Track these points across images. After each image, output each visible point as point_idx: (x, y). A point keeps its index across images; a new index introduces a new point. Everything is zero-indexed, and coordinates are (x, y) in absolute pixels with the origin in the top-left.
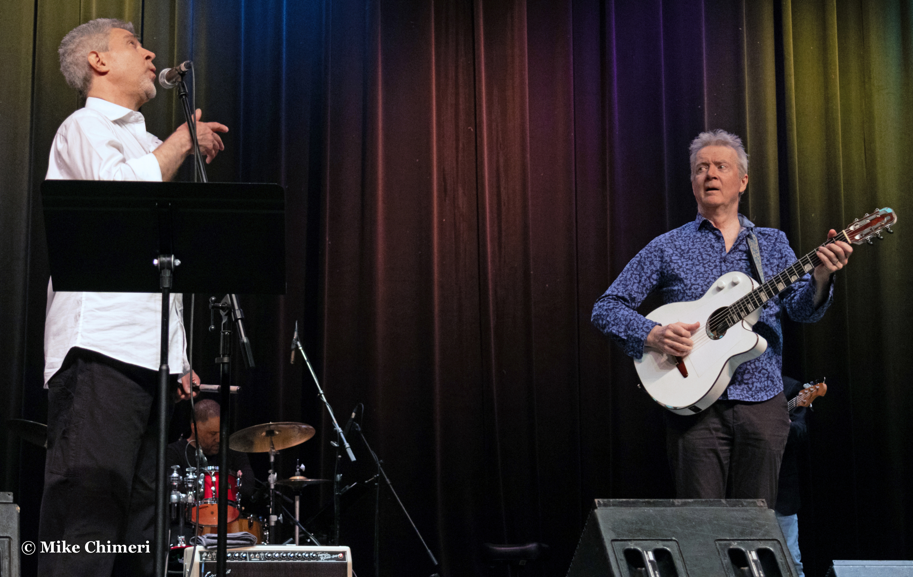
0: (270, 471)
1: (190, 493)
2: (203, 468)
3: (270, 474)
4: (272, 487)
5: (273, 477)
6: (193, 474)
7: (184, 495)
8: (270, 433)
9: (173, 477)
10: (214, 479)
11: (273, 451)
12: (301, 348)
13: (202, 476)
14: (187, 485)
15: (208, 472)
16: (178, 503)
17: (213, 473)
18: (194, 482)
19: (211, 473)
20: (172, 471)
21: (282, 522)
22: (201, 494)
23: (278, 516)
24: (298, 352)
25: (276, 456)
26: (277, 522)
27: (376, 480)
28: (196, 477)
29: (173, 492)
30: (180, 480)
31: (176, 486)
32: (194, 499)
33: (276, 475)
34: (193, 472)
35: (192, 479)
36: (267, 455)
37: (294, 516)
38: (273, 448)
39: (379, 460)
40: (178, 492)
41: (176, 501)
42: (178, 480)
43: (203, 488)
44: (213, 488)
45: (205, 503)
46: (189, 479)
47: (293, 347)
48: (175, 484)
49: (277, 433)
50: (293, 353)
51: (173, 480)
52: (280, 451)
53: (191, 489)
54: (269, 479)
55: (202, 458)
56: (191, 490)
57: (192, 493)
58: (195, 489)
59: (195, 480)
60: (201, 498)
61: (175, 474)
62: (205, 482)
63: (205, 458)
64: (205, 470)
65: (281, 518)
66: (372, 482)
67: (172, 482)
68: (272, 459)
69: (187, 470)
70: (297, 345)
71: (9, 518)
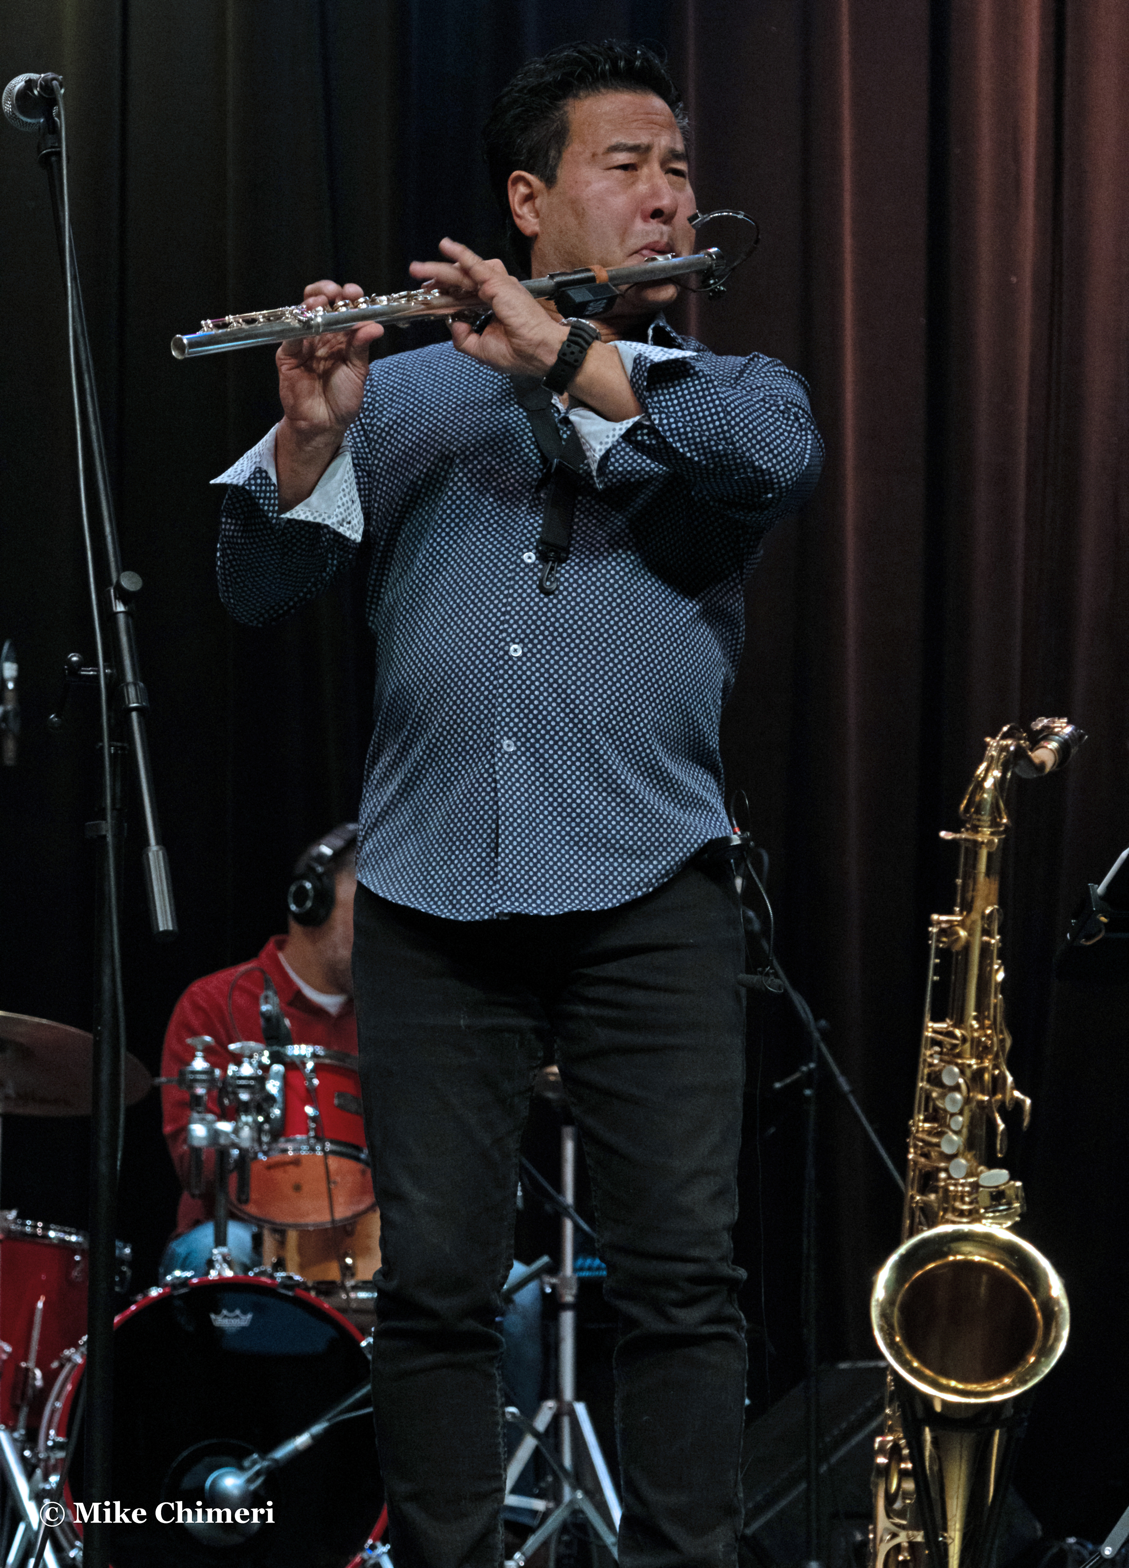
1: (243, 1118)
2: (282, 1049)
7: (225, 1126)
9: (194, 1072)
10: (314, 1082)
14: (236, 1094)
15: (297, 1061)
16: (212, 1148)
17: (311, 1064)
18: (253, 1087)
19: (305, 1064)
22: (276, 1126)
27: (808, 1080)
28: (259, 1071)
30: (214, 1079)
31: (202, 1096)
32: (254, 1139)
35: (248, 1079)
37: (558, 1185)
39: (817, 1019)
41: (204, 1142)
42: (207, 1081)
43: (279, 1107)
44: (310, 1109)
46: (239, 1079)
48: (200, 1091)
51: (195, 1080)
53: (245, 1107)
55: (278, 1020)
56: (247, 1112)
57: (249, 1118)
59: (256, 1084)
61: (199, 1064)
62: (287, 1088)
64: (285, 1055)
66: (797, 1086)
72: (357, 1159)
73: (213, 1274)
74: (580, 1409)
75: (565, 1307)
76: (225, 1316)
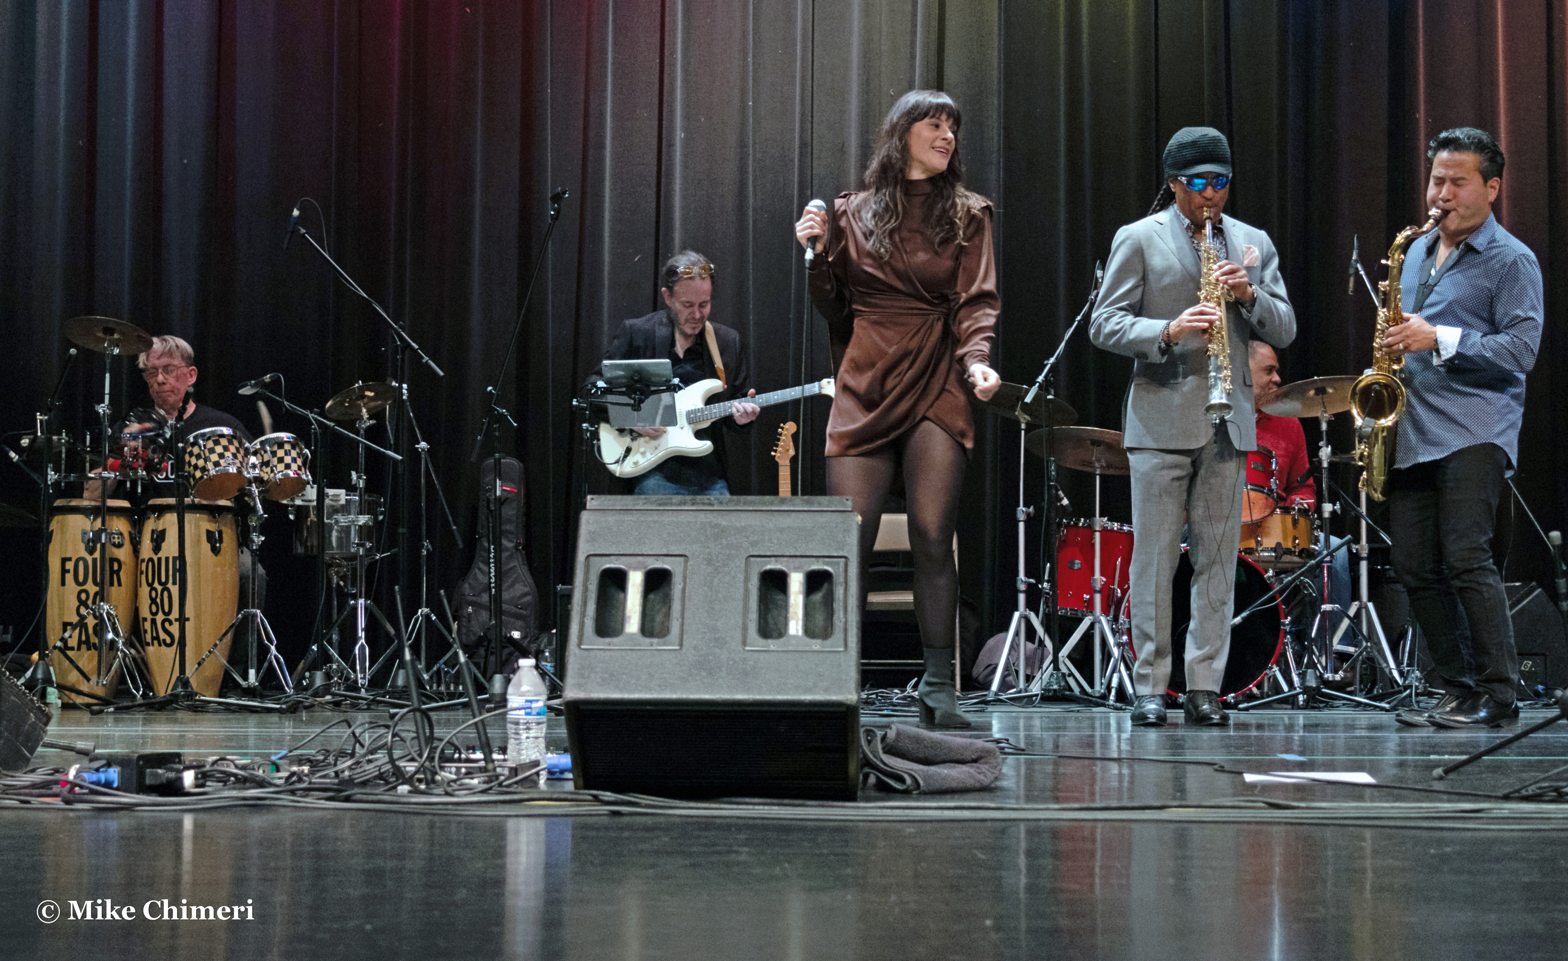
0: (1321, 444)
3: (1321, 447)
4: (1325, 465)
5: (1325, 452)
8: (1321, 391)
11: (1326, 415)
12: (1362, 273)
21: (1339, 512)
23: (1334, 505)
24: (1359, 279)
25: (1329, 423)
26: (1334, 512)
33: (1329, 448)
36: (1316, 421)
37: (1358, 504)
38: (1326, 412)
47: (1352, 271)
49: (1330, 391)
50: (1352, 280)
52: (1335, 415)
54: (1320, 454)
65: (1338, 506)
68: (1324, 427)
70: (1357, 269)
71: (847, 531)
72: (1263, 492)
74: (1371, 605)
75: (1363, 559)
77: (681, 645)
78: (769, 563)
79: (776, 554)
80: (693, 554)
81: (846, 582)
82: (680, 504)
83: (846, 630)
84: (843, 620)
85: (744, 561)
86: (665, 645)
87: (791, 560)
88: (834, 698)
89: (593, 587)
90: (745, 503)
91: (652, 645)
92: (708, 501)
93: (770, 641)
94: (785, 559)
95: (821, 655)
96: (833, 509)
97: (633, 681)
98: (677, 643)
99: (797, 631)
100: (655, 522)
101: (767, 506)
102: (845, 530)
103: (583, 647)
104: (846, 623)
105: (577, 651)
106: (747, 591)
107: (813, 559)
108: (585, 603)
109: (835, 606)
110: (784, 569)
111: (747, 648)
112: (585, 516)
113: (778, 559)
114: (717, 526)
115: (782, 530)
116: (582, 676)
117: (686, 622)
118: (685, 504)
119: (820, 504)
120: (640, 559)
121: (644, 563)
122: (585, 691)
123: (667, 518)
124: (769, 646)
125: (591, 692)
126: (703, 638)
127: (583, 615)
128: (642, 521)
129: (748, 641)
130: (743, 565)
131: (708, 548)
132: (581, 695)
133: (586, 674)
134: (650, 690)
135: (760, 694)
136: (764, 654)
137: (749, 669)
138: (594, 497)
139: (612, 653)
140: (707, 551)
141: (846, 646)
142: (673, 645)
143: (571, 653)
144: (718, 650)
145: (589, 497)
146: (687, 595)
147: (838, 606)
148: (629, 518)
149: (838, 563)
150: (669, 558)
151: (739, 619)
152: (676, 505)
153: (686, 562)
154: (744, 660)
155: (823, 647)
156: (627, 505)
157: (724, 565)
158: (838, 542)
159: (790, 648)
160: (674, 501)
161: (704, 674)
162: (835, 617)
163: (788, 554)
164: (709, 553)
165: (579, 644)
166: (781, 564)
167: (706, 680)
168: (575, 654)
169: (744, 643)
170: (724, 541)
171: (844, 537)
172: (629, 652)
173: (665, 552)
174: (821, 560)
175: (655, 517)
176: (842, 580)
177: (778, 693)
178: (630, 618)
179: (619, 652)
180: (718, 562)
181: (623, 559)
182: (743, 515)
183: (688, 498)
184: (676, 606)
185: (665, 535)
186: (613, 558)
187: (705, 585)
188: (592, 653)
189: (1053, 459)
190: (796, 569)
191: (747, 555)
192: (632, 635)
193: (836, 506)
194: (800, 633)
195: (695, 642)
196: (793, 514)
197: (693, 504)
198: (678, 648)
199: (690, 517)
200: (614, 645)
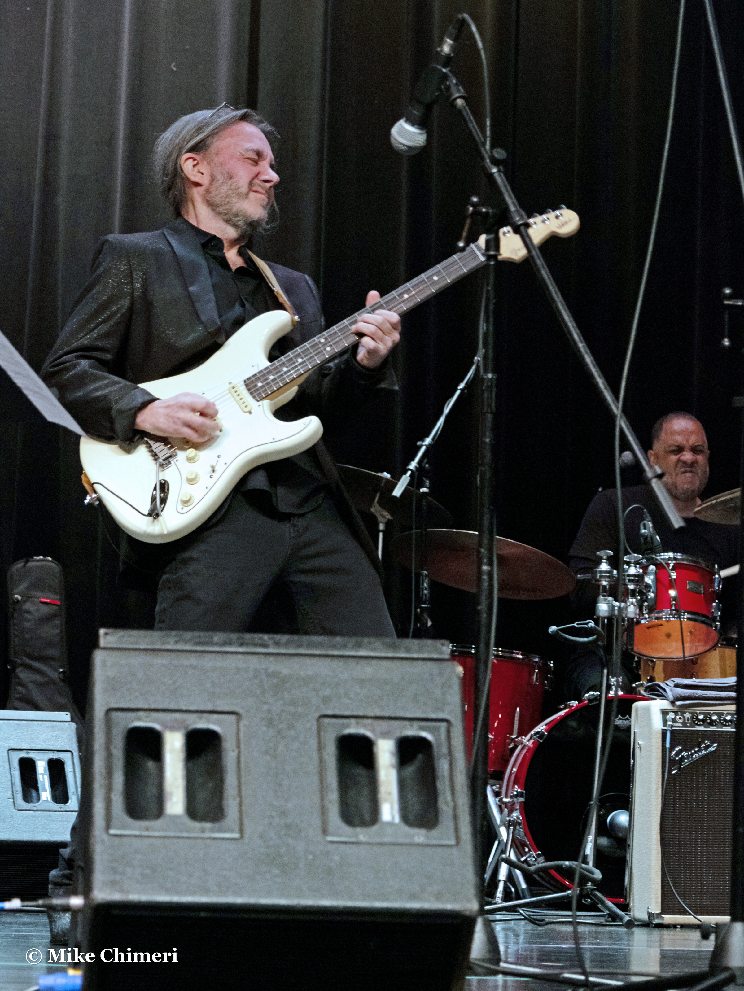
1: (630, 600)
2: (654, 556)
6: (635, 567)
7: (620, 604)
9: (601, 572)
10: (674, 575)
13: (652, 570)
14: (626, 585)
15: (663, 562)
16: (610, 619)
17: (672, 565)
18: (637, 581)
19: (668, 565)
20: (598, 562)
22: (652, 603)
28: (641, 571)
29: (601, 597)
30: (613, 577)
31: (605, 586)
32: (638, 611)
34: (637, 563)
35: (634, 576)
40: (610, 599)
41: (606, 614)
42: (609, 577)
43: (653, 592)
44: (672, 593)
45: (657, 618)
46: (629, 575)
48: (604, 583)
51: (601, 577)
53: (633, 593)
55: (652, 538)
56: (633, 596)
57: (634, 600)
58: (641, 593)
59: (639, 579)
60: (651, 610)
61: (604, 567)
62: (657, 580)
63: (657, 537)
64: (656, 559)
67: (599, 581)
69: (626, 558)
71: (446, 686)
73: (612, 694)
76: (620, 719)
77: (241, 831)
78: (348, 726)
79: (355, 713)
80: (248, 711)
81: (450, 753)
82: (224, 644)
83: (455, 817)
84: (451, 804)
85: (315, 722)
86: (220, 831)
87: (376, 722)
88: (449, 907)
89: (118, 752)
90: (310, 645)
91: (203, 831)
92: (260, 641)
93: (358, 830)
94: (369, 721)
95: (428, 850)
96: (425, 656)
97: (183, 879)
98: (237, 828)
99: (393, 817)
100: (195, 667)
101: (339, 649)
102: (443, 685)
103: (112, 832)
104: (455, 808)
105: (105, 837)
106: (321, 761)
107: (406, 723)
108: (109, 773)
109: (439, 785)
110: (369, 734)
111: (329, 838)
112: (98, 657)
113: (360, 721)
114: (275, 674)
115: (362, 682)
116: (115, 871)
117: (246, 802)
118: (230, 644)
119: (408, 650)
120: (177, 715)
121: (184, 721)
122: (121, 891)
123: (208, 662)
124: (356, 836)
125: (128, 892)
126: (271, 824)
127: (109, 789)
128: (176, 666)
129: (331, 829)
130: (315, 728)
131: (266, 703)
132: (116, 897)
133: (120, 869)
134: (207, 891)
135: (351, 899)
136: (353, 847)
137: (333, 865)
138: (109, 631)
139: (152, 840)
140: (265, 707)
141: (458, 838)
142: (232, 831)
143: (98, 839)
144: (290, 841)
145: (102, 631)
146: (242, 765)
147: (443, 786)
148: (159, 661)
149: (439, 728)
150: (215, 716)
151: (316, 798)
152: (217, 644)
153: (238, 722)
154: (327, 854)
155: (428, 838)
156: (153, 643)
157: (291, 727)
158: (436, 700)
159: (386, 840)
160: (216, 639)
161: (276, 871)
162: (440, 801)
163: (372, 714)
164: (269, 711)
165: (108, 827)
166: (365, 726)
167: (279, 880)
168: (103, 841)
169: (325, 832)
170: (286, 695)
171: (444, 694)
172: (176, 840)
173: (210, 707)
174: (416, 724)
175: (193, 660)
176: (445, 750)
177: (377, 899)
178: (171, 794)
179: (161, 840)
180: (282, 722)
181: (154, 715)
182: (308, 661)
183: (234, 636)
184: (231, 780)
185: (208, 685)
186: (141, 714)
187: (267, 753)
188: (125, 840)
189: (425, 572)
190: (385, 735)
191: (317, 714)
192: (175, 817)
193: (429, 652)
194: (397, 819)
195: (261, 828)
196: (374, 662)
197: (241, 645)
198: (236, 835)
199: (239, 662)
200: (154, 830)
